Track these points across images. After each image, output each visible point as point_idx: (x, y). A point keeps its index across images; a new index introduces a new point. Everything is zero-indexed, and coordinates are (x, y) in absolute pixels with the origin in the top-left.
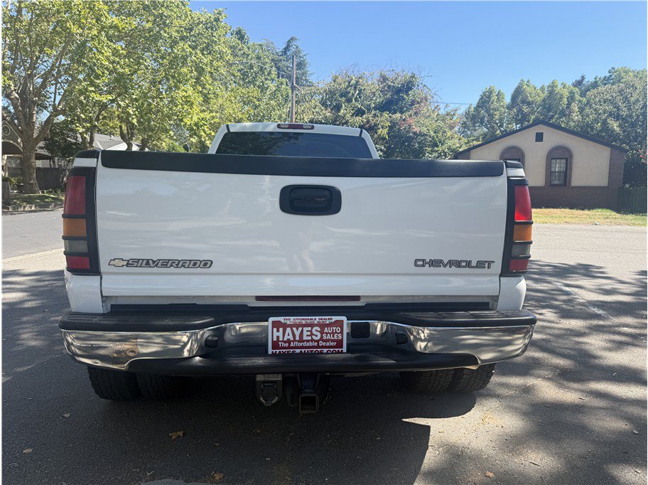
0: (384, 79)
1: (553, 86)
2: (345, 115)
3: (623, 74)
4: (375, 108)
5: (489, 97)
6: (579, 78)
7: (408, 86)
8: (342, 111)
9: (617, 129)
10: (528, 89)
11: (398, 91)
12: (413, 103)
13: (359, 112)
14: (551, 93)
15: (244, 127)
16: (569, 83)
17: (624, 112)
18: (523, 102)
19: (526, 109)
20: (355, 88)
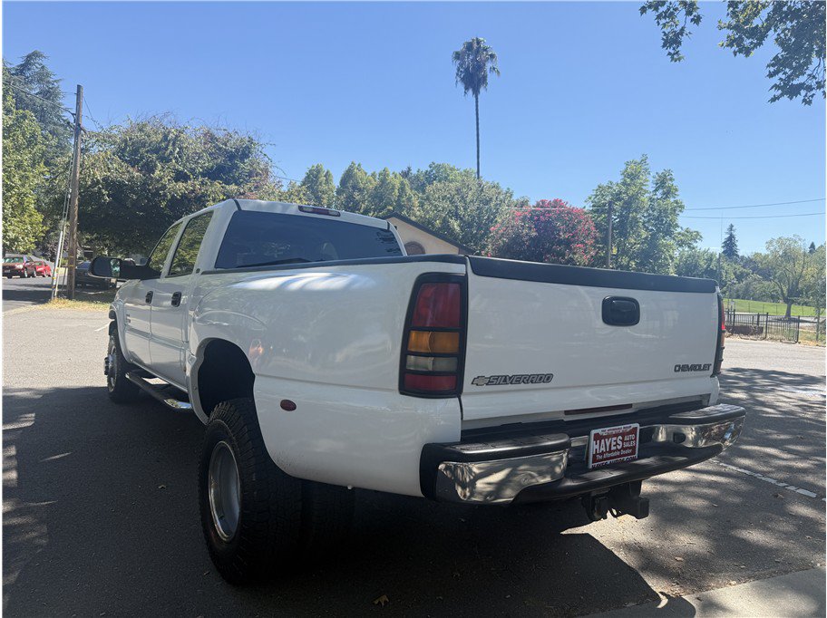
0: (212, 138)
1: (384, 174)
2: (161, 178)
3: (449, 171)
4: (203, 175)
5: (316, 177)
6: (405, 169)
7: (244, 153)
8: (157, 172)
9: (457, 229)
10: (359, 174)
11: (231, 157)
12: (250, 175)
13: (180, 177)
14: (383, 181)
15: (260, 205)
16: (398, 171)
17: (461, 212)
18: (355, 187)
19: (357, 196)
20: (174, 144)
